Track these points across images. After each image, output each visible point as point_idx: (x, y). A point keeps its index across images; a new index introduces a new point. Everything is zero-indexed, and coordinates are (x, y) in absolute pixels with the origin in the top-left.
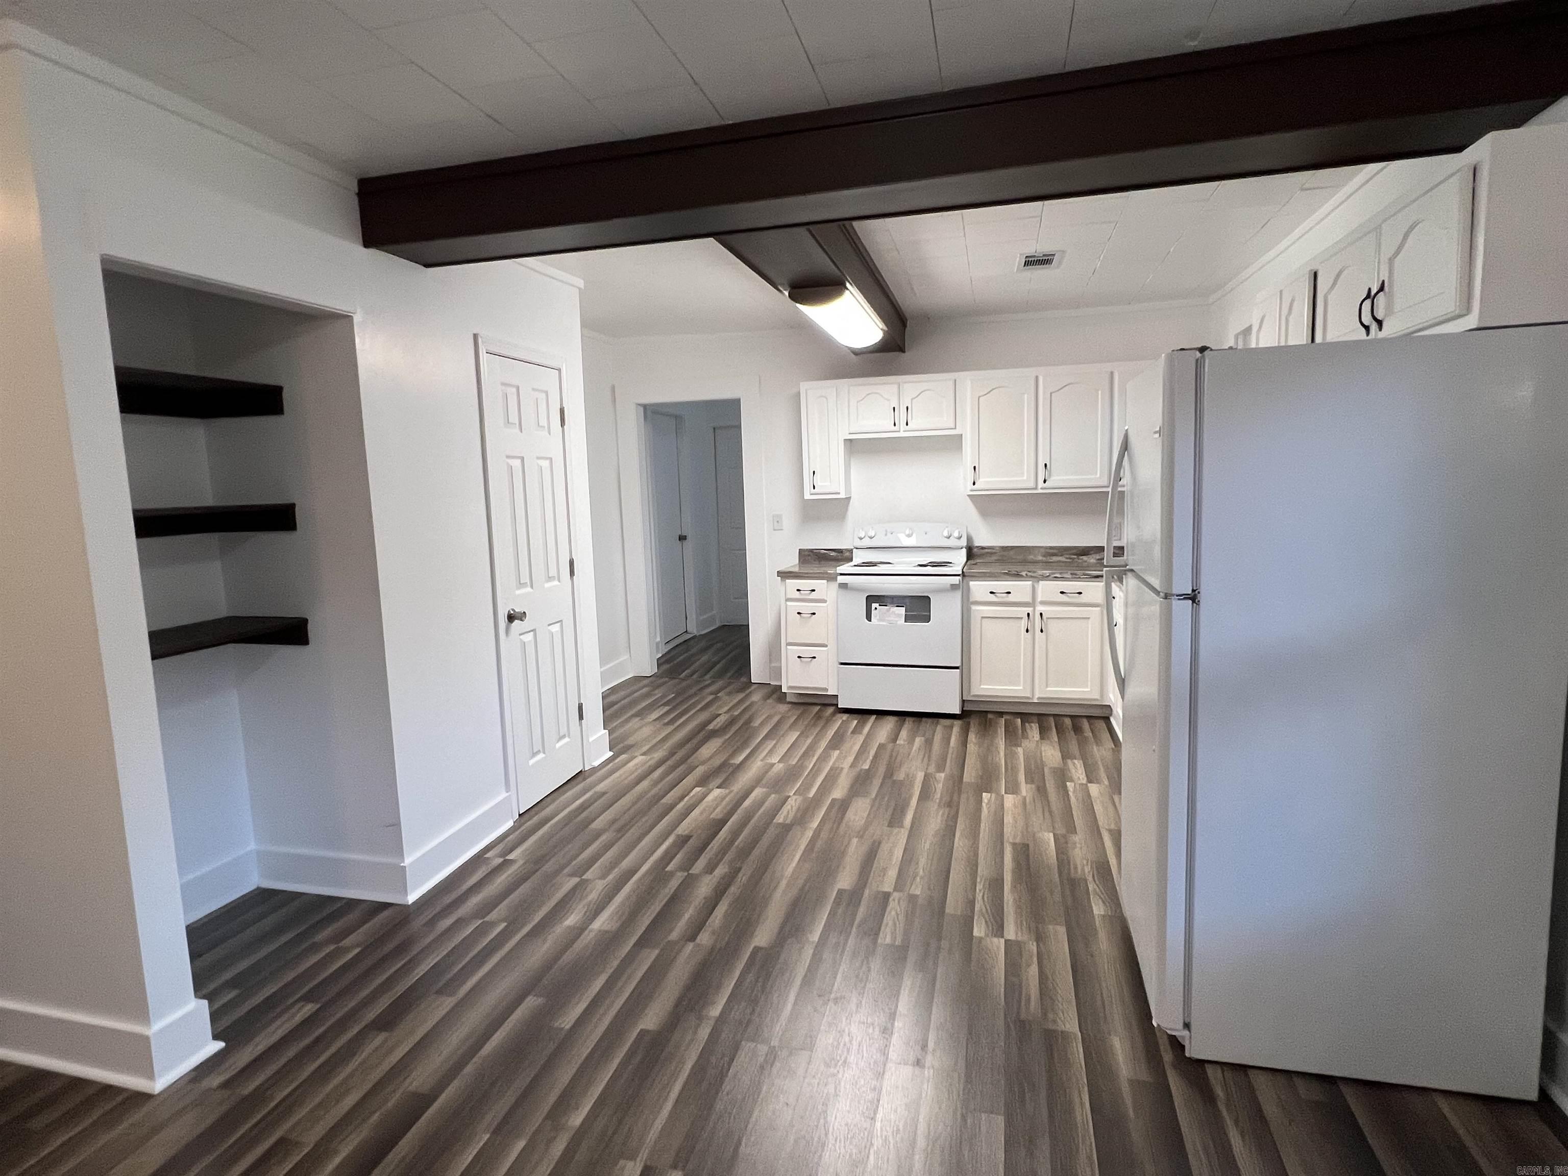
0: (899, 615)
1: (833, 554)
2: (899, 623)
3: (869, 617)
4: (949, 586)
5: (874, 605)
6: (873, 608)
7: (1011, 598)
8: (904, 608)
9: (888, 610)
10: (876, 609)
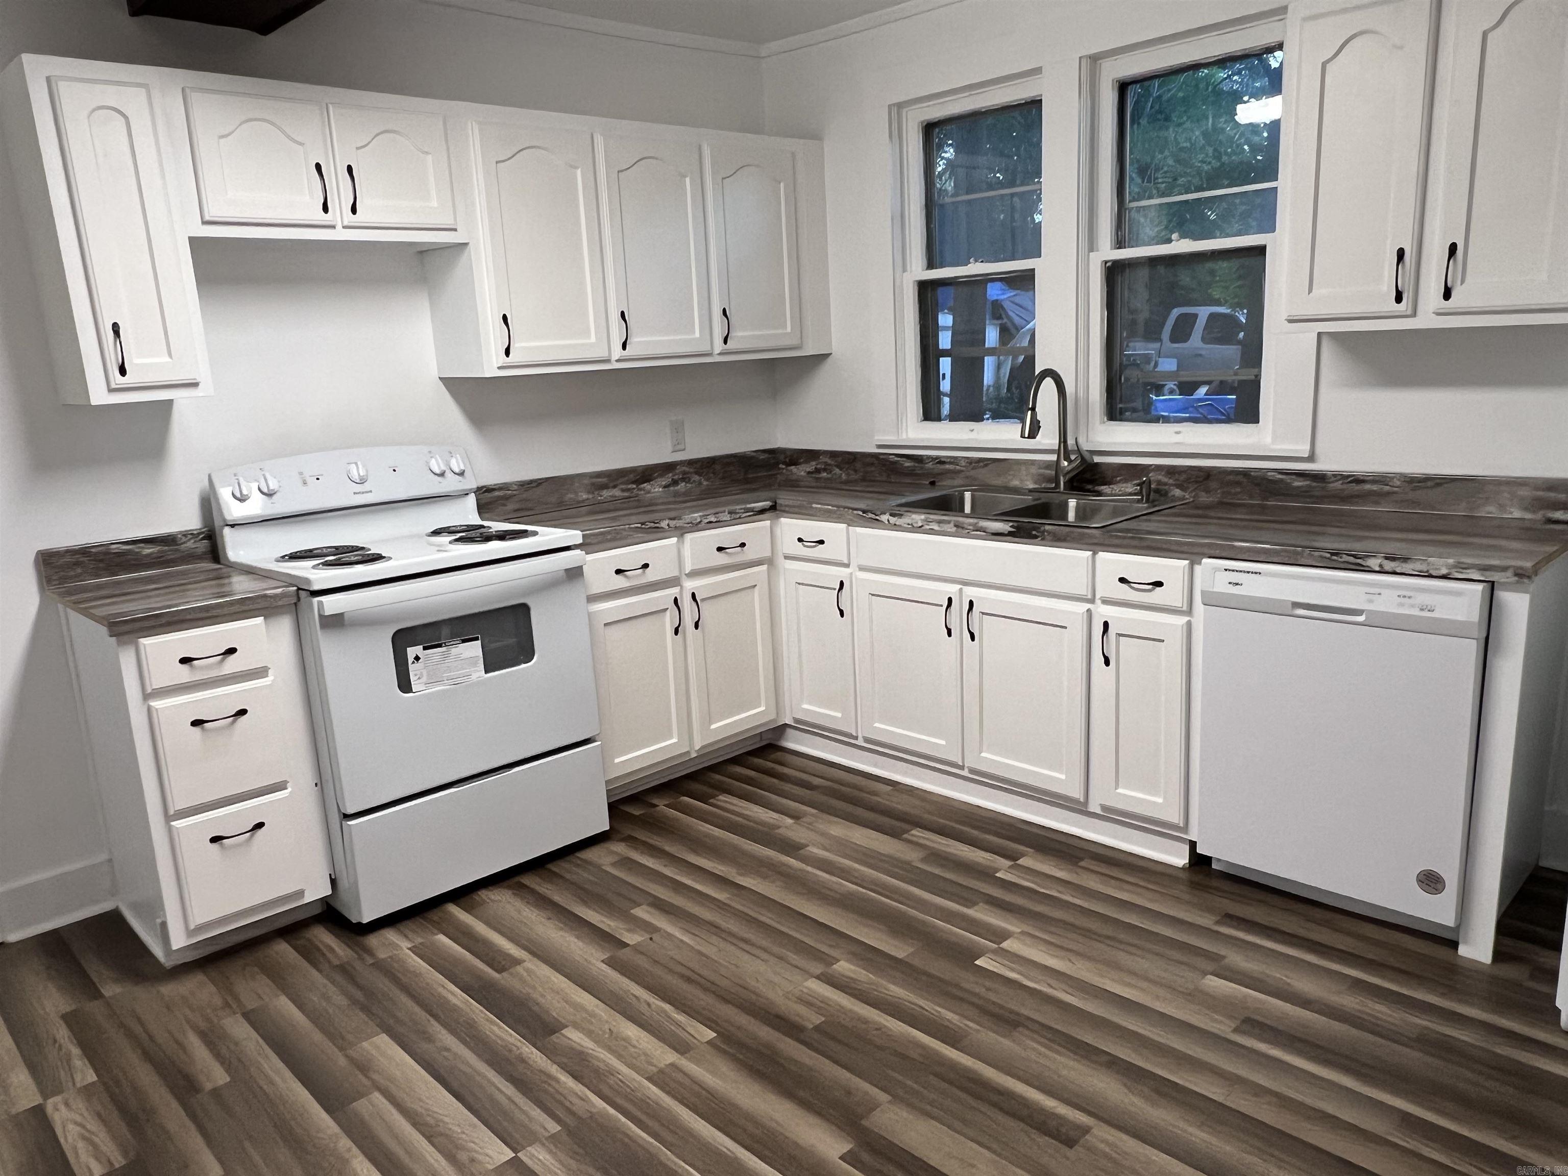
0: (472, 661)
1: (148, 550)
2: (474, 677)
3: (405, 685)
4: (562, 573)
5: (412, 652)
6: (411, 659)
7: (651, 575)
8: (479, 643)
9: (445, 657)
10: (417, 658)
